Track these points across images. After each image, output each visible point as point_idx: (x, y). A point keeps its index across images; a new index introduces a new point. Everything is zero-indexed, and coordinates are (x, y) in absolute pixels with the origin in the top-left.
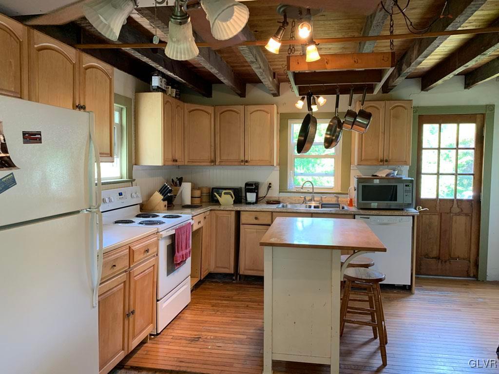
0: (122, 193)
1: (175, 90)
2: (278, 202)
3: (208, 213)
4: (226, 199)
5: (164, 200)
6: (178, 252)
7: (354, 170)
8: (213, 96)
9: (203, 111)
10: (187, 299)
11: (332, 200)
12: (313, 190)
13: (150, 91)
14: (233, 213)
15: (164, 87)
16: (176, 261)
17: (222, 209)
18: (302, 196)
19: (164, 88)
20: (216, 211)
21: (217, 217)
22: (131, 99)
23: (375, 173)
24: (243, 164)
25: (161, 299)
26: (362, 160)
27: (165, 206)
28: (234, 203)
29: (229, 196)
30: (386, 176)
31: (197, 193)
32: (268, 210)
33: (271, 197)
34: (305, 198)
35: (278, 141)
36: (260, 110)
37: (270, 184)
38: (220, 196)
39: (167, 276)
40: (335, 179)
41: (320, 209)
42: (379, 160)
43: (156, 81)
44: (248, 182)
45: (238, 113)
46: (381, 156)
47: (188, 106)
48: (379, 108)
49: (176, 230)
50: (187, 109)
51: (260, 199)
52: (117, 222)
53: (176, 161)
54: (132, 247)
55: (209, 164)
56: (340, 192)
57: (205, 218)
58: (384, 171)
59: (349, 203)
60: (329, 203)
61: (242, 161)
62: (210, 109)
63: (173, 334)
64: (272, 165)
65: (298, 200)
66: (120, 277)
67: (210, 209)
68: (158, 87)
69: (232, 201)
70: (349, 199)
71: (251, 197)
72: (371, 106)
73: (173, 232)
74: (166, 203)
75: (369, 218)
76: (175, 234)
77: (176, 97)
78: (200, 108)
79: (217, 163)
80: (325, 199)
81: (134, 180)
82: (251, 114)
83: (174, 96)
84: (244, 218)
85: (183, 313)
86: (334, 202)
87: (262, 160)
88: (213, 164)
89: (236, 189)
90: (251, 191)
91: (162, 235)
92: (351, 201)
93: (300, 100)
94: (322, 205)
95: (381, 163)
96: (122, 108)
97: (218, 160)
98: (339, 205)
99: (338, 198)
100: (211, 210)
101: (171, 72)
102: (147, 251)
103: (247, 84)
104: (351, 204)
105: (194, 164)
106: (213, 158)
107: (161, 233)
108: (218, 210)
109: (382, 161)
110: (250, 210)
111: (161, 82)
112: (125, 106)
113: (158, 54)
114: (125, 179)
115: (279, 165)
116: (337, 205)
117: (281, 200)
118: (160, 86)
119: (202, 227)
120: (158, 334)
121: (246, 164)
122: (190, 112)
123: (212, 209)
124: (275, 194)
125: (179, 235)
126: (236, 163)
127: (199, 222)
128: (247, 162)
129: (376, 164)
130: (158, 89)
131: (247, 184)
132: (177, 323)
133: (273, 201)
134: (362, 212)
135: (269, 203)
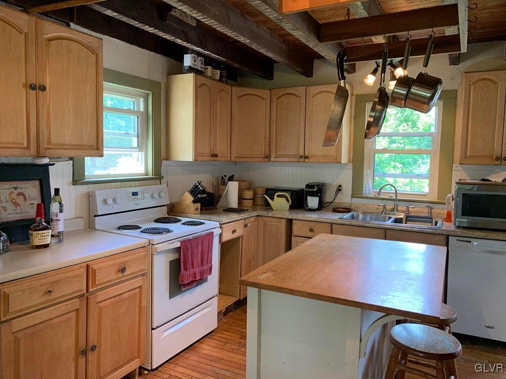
0: (137, 193)
1: (219, 71)
2: (348, 210)
3: (252, 219)
4: (280, 204)
5: (194, 202)
6: (186, 269)
7: (456, 170)
8: (274, 78)
9: (254, 95)
10: (213, 324)
11: (424, 211)
12: (396, 196)
13: (182, 73)
14: (284, 221)
15: (201, 68)
16: (182, 281)
17: (271, 215)
18: (381, 203)
19: (199, 69)
20: (264, 218)
21: (265, 224)
22: (161, 83)
23: (486, 176)
24: (302, 160)
25: (157, 327)
26: (466, 158)
27: (197, 209)
28: (290, 209)
29: (283, 200)
30: (503, 181)
31: (249, 194)
32: (326, 221)
33: (341, 203)
34: (384, 207)
35: (352, 131)
36: (325, 92)
37: (340, 186)
38: (272, 199)
39: (170, 298)
40: (430, 182)
41: (404, 225)
42: (494, 158)
43: (188, 60)
44: (310, 183)
45: (297, 96)
46: (497, 152)
47: (237, 91)
48: (497, 81)
49: (182, 242)
50: (236, 95)
51: (326, 205)
52: (119, 228)
53: (216, 156)
54: (93, 265)
55: (262, 160)
56: (436, 200)
57: (246, 226)
58: (499, 175)
59: (445, 217)
60: (418, 215)
61: (301, 157)
62: (266, 93)
63: (172, 373)
64: (338, 163)
65: (376, 209)
66: (66, 305)
67: (256, 215)
68: (190, 67)
69: (287, 205)
70: (446, 211)
71: (313, 202)
72: (484, 79)
73: (178, 245)
74: (198, 205)
75: (470, 242)
76: (180, 247)
77: (220, 80)
78: (251, 92)
79: (272, 159)
80: (413, 210)
81: (163, 177)
82: (313, 96)
83: (218, 78)
84: (297, 228)
85: (201, 343)
86: (426, 215)
87: (326, 156)
88: (267, 160)
89: (294, 191)
90: (313, 194)
91: (156, 248)
92: (449, 215)
93: (371, 74)
94: (407, 217)
95: (497, 162)
96: (148, 94)
97: (273, 155)
98: (432, 219)
99: (431, 208)
100: (258, 216)
101: (199, 47)
102: (123, 270)
103: (315, 60)
104: (448, 218)
105: (244, 160)
106: (267, 153)
107: (156, 246)
108: (266, 216)
109: (497, 159)
110: (304, 219)
111: (195, 61)
112: (150, 91)
113: (167, 22)
114: (150, 176)
115: (353, 162)
116: (429, 219)
117: (353, 207)
118: (192, 66)
119: (242, 236)
120: (153, 370)
121: (306, 160)
122: (239, 98)
123: (259, 214)
124: (345, 198)
125: (187, 249)
126: (294, 159)
127: (234, 231)
128: (306, 157)
129: (489, 163)
130: (191, 70)
131: (308, 186)
132: (187, 355)
133: (342, 208)
134: (459, 232)
135: (336, 210)
